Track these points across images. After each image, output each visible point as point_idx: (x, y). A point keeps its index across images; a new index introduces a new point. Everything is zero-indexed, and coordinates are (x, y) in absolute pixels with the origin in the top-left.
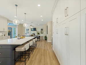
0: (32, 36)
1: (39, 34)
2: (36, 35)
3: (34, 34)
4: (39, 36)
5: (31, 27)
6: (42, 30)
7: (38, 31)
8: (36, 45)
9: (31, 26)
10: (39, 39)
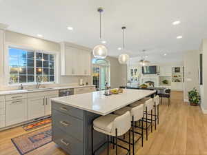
0: (144, 88)
1: (165, 82)
2: (157, 85)
3: (151, 83)
4: (168, 91)
5: (141, 63)
6: (177, 70)
7: (162, 75)
8: (157, 117)
9: (142, 61)
10: (165, 99)
